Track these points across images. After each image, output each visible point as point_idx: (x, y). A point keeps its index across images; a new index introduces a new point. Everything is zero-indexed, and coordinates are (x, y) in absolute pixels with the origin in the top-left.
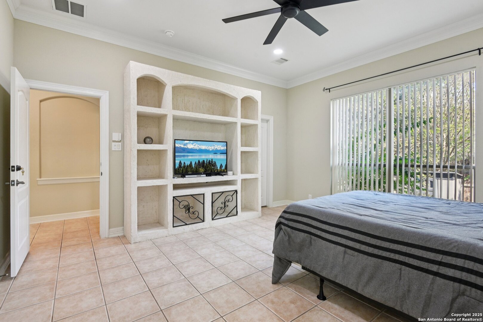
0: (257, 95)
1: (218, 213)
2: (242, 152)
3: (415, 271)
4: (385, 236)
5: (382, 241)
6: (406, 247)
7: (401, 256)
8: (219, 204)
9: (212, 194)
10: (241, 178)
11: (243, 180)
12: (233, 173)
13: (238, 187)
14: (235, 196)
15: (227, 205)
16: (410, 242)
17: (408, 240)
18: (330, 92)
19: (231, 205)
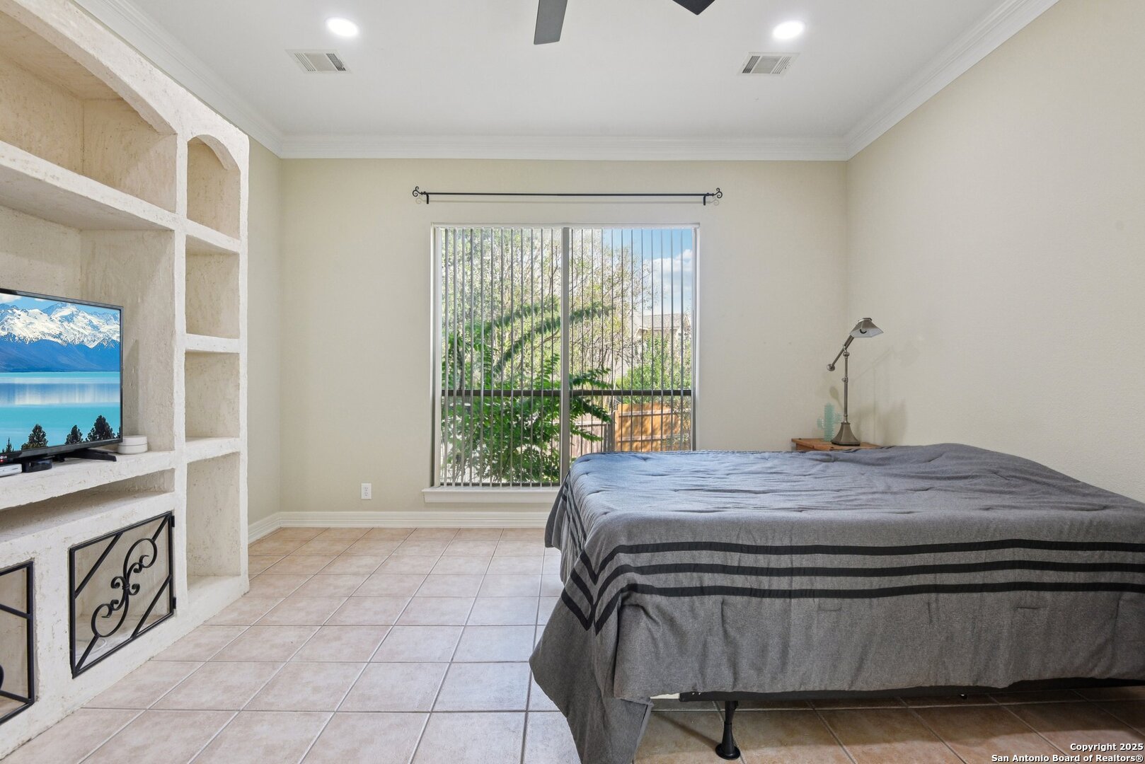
0: (237, 145)
1: (97, 636)
2: (189, 354)
3: (954, 596)
4: (895, 544)
5: (892, 556)
6: (932, 555)
7: (927, 575)
8: (101, 591)
9: (72, 552)
10: (186, 461)
11: (194, 468)
12: (148, 443)
13: (174, 500)
14: (162, 541)
15: (133, 587)
16: (937, 542)
17: (933, 539)
18: (428, 203)
19: (149, 579)
